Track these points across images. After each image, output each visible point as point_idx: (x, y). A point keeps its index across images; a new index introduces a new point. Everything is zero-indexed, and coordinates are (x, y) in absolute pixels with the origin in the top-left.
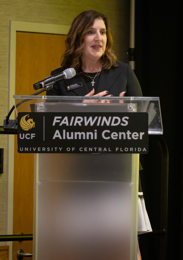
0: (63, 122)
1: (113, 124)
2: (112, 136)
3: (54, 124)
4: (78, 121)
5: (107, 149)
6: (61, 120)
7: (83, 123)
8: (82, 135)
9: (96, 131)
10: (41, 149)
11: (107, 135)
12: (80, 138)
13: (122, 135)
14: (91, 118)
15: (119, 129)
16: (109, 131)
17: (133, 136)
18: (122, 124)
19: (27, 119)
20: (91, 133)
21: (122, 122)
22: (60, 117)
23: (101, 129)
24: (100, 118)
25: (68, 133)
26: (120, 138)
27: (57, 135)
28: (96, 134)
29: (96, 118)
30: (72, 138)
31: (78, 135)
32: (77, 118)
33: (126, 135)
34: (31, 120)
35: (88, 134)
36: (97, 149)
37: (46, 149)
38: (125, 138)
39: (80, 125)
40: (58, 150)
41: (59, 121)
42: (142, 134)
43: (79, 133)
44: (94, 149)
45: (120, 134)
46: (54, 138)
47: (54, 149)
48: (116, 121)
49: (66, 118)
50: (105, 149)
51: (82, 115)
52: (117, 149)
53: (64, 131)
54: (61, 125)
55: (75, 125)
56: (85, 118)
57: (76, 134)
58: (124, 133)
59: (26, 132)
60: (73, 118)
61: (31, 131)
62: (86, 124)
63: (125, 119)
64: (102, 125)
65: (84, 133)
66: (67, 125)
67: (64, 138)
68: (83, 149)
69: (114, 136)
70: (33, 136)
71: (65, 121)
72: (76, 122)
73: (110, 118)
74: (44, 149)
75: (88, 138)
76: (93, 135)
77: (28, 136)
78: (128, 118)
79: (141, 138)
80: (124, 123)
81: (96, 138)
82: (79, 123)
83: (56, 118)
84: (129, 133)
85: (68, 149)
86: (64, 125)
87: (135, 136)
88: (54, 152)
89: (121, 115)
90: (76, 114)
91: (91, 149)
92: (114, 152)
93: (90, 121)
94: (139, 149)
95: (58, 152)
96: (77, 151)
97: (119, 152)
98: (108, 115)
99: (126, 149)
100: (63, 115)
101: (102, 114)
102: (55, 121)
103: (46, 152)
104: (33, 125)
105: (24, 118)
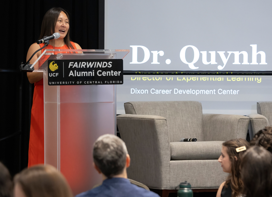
0: (74, 66)
1: (103, 67)
2: (103, 74)
3: (69, 67)
4: (83, 64)
5: (100, 82)
6: (73, 64)
7: (86, 66)
8: (86, 74)
9: (93, 71)
10: (62, 83)
11: (100, 73)
12: (84, 75)
13: (109, 73)
14: (91, 63)
15: (106, 69)
16: (101, 71)
17: (115, 74)
18: (108, 67)
19: (53, 64)
20: (91, 72)
21: (108, 65)
22: (73, 63)
23: (96, 69)
24: (96, 63)
25: (77, 72)
26: (107, 75)
27: (71, 73)
28: (93, 72)
29: (94, 63)
30: (80, 75)
31: (83, 74)
32: (83, 63)
33: (111, 73)
34: (56, 64)
35: (89, 73)
36: (95, 82)
37: (65, 83)
38: (110, 75)
39: (84, 67)
40: (72, 83)
41: (72, 65)
42: (119, 72)
43: (84, 72)
44: (92, 82)
45: (107, 72)
46: (69, 76)
47: (70, 83)
48: (105, 65)
49: (76, 63)
50: (99, 82)
51: (86, 61)
52: (106, 82)
53: (75, 71)
54: (73, 67)
55: (82, 67)
56: (87, 63)
57: (82, 73)
58: (109, 72)
59: (53, 72)
60: (80, 63)
61: (56, 72)
62: (88, 67)
63: (110, 63)
64: (97, 67)
65: (86, 72)
66: (77, 67)
67: (75, 76)
68: (86, 82)
69: (104, 74)
70: (57, 74)
71: (76, 65)
72: (82, 65)
73: (102, 62)
74: (64, 83)
75: (89, 75)
76: (92, 74)
77: (54, 75)
78: (111, 63)
79: (119, 75)
80: (110, 66)
81: (94, 75)
82: (84, 66)
83: (70, 63)
84: (112, 72)
85: (78, 82)
86: (75, 67)
87: (116, 73)
88: (70, 84)
89: (108, 61)
90: (82, 61)
91: (91, 82)
92: (104, 84)
93: (90, 65)
94: (118, 82)
95: (72, 84)
96: (83, 84)
97: (107, 84)
98: (100, 61)
99: (111, 82)
100: (74, 61)
101: (97, 61)
102: (70, 65)
103: (65, 84)
104: (57, 68)
105: (51, 63)
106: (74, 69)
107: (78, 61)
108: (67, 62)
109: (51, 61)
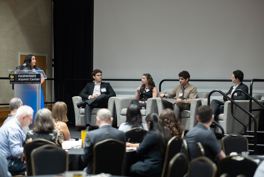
4: (24, 76)
5: (31, 83)
7: (25, 77)
11: (31, 79)
15: (34, 78)
23: (29, 78)
25: (22, 79)
27: (19, 79)
35: (26, 79)
36: (29, 83)
42: (39, 79)
43: (24, 79)
48: (33, 76)
49: (21, 75)
51: (25, 75)
59: (12, 79)
61: (13, 79)
62: (26, 77)
69: (33, 79)
70: (13, 80)
71: (21, 76)
76: (28, 79)
78: (36, 75)
84: (36, 79)
85: (22, 83)
87: (38, 79)
88: (18, 83)
89: (34, 75)
90: (23, 75)
91: (27, 83)
92: (33, 83)
93: (27, 76)
94: (39, 83)
95: (19, 83)
96: (24, 83)
97: (34, 83)
98: (31, 75)
99: (36, 83)
100: (20, 75)
101: (30, 74)
102: (19, 76)
103: (17, 83)
104: (13, 77)
105: (11, 76)
106: (20, 78)
107: (22, 75)
108: (17, 75)
109: (11, 75)
